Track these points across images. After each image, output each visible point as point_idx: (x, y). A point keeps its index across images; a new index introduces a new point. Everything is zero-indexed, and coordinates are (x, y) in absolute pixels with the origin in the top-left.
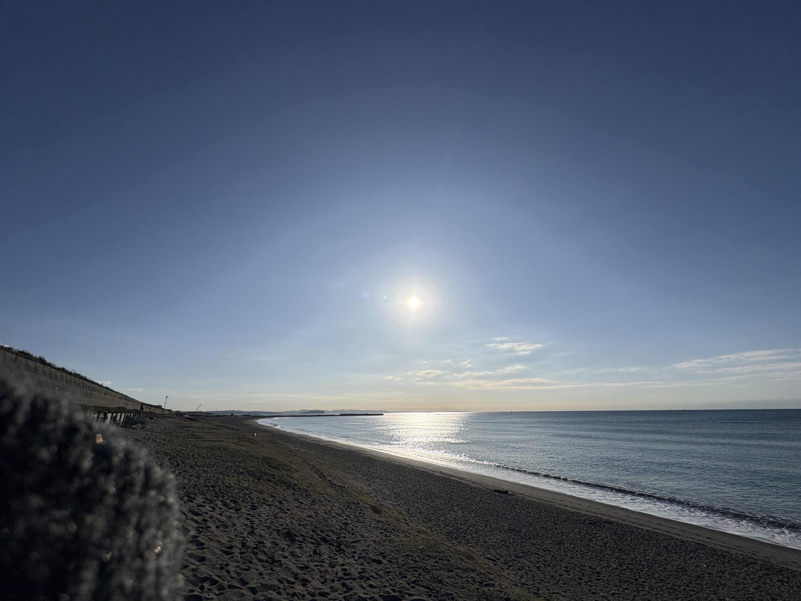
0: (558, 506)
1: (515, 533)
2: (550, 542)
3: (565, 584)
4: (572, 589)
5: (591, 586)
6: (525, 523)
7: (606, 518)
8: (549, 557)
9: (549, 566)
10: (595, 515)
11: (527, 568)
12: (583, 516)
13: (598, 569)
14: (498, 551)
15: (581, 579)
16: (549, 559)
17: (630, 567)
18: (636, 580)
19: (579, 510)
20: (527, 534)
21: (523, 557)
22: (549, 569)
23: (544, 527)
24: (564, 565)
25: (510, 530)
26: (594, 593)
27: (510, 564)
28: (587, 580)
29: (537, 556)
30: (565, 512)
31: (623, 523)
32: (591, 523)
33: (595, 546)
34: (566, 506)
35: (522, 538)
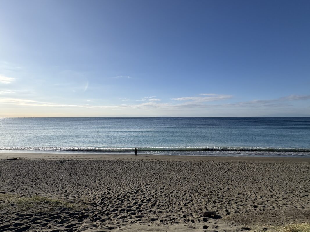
0: (46, 159)
1: (19, 177)
2: (40, 175)
3: (45, 188)
4: (48, 189)
5: (57, 185)
6: (26, 171)
7: (68, 159)
8: (39, 181)
9: (38, 184)
10: (63, 159)
11: (25, 189)
12: (58, 160)
13: (61, 178)
14: (7, 187)
15: (53, 184)
16: (38, 182)
17: (74, 173)
18: (75, 177)
19: (57, 158)
20: (27, 175)
21: (23, 185)
22: (38, 186)
23: (37, 170)
24: (46, 181)
25: (16, 176)
26: (58, 187)
27: (15, 190)
28: (55, 184)
29: (32, 182)
30: (49, 161)
31: (74, 159)
32: (61, 163)
33: (61, 170)
34: (50, 158)
35: (23, 177)
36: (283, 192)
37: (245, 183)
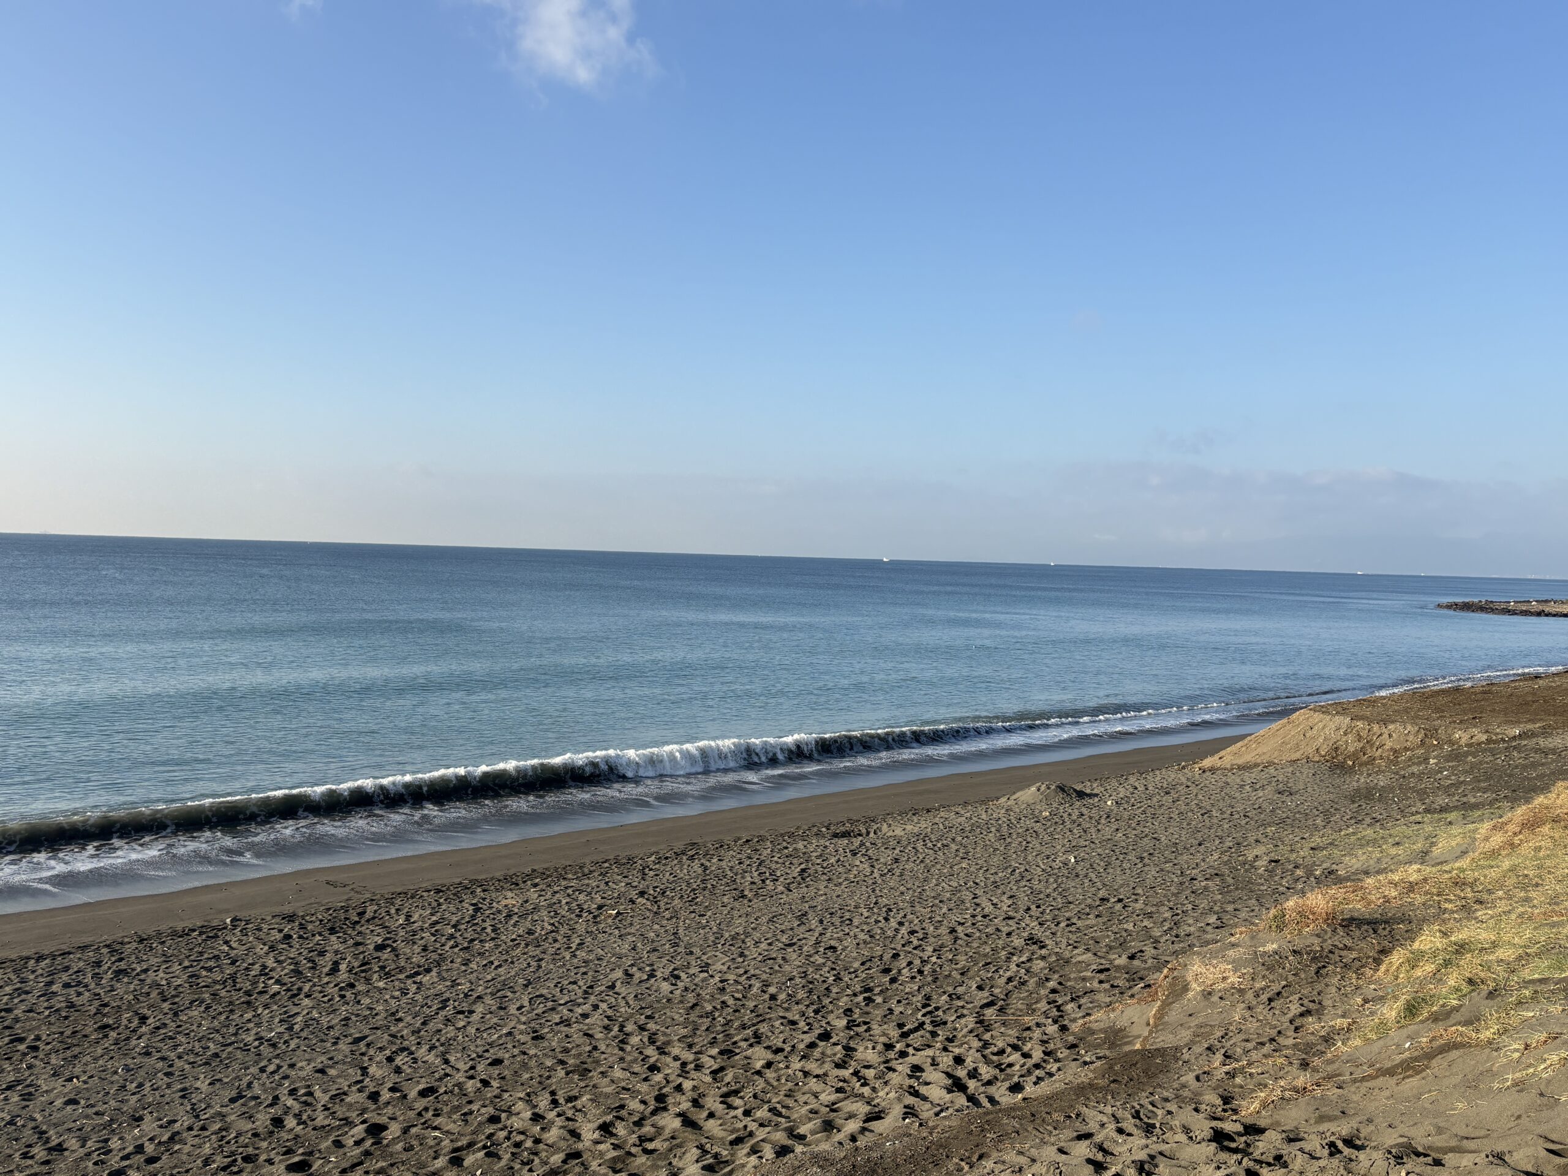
36: (714, 1051)
37: (491, 1044)
